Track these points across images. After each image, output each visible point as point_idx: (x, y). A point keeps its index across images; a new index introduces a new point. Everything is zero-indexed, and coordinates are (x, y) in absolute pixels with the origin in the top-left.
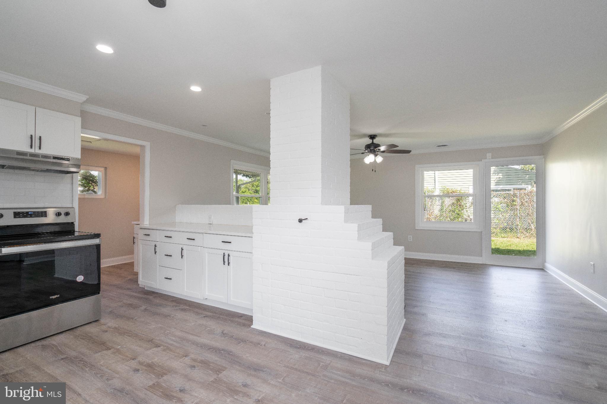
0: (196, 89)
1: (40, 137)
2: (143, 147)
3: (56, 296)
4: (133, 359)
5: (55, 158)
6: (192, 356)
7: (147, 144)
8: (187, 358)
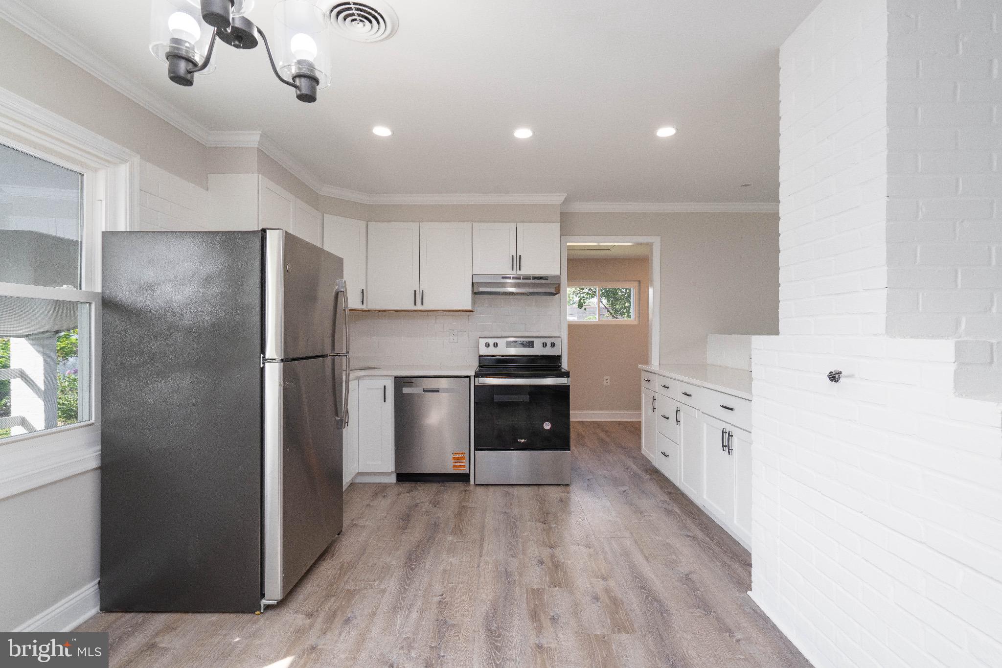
0: (666, 132)
1: (520, 256)
2: (649, 245)
3: (523, 440)
4: (551, 548)
5: (535, 278)
6: (612, 583)
7: (656, 241)
8: (602, 582)
